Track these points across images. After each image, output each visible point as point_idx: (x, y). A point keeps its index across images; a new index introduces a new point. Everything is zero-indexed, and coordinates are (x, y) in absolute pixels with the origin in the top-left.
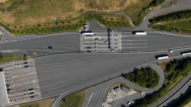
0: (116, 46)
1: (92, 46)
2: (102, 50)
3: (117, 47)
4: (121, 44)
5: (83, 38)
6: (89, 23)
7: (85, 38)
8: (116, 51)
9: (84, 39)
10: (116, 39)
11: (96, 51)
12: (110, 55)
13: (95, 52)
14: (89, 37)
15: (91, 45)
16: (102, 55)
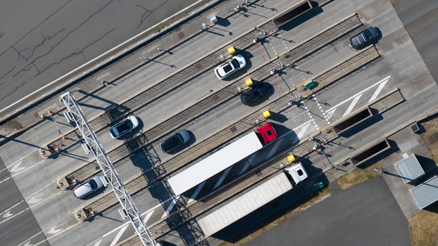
0: (63, 161)
1: (281, 46)
2: (169, 59)
3: (54, 153)
4: (34, 201)
5: (397, 80)
6: (418, 235)
7: (383, 83)
8: (45, 110)
9: (381, 74)
10: (99, 222)
11: (222, 22)
12: (80, 54)
13: (222, 11)
14: (349, 113)
15: (288, 48)
16: (148, 17)
